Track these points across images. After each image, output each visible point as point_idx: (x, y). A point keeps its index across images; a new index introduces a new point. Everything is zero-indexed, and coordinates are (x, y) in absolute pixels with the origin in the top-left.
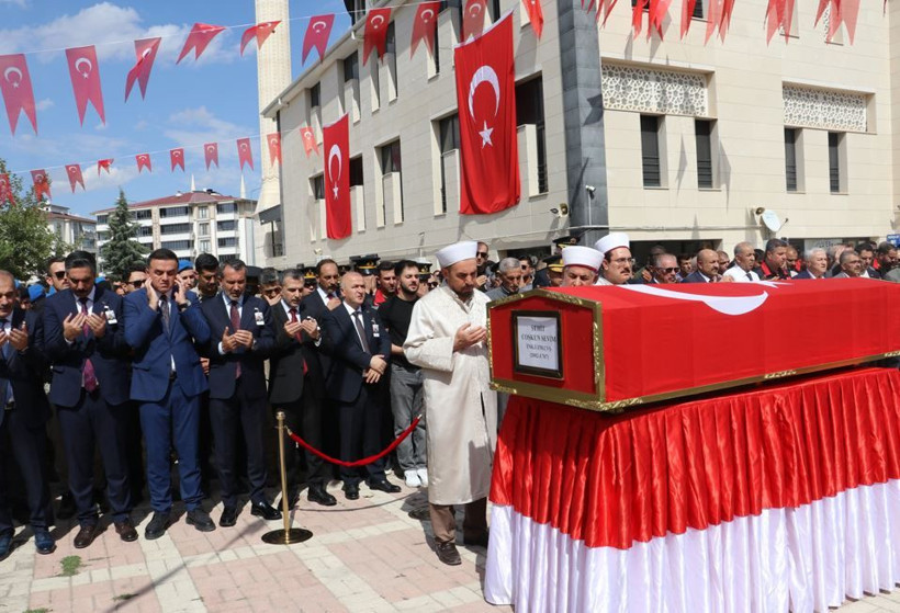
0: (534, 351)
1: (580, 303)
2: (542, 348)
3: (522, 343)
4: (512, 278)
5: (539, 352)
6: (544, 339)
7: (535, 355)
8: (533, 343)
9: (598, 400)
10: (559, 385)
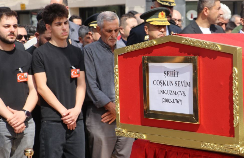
0: (166, 97)
1: (220, 48)
2: (175, 93)
3: (153, 89)
4: (110, 31)
5: (172, 97)
6: (177, 84)
7: (167, 100)
8: (165, 88)
9: (238, 144)
10: (194, 129)
